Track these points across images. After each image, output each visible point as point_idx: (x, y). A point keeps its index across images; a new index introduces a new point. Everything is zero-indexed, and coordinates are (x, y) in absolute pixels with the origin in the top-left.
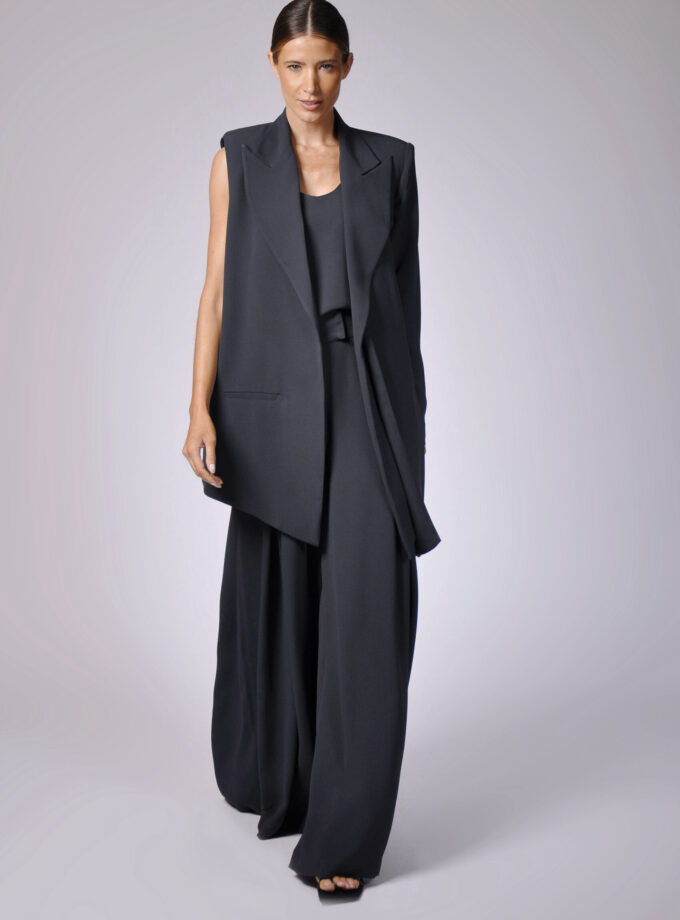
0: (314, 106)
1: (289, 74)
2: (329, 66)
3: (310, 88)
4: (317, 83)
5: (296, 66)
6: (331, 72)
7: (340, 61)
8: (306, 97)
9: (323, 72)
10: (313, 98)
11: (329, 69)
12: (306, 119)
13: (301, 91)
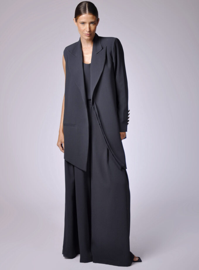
0: (89, 35)
1: (81, 26)
2: (93, 23)
3: (88, 30)
4: (90, 28)
5: (83, 23)
6: (94, 25)
7: (96, 21)
8: (87, 33)
9: (91, 25)
10: (88, 33)
11: (93, 24)
12: (87, 39)
13: (85, 31)
